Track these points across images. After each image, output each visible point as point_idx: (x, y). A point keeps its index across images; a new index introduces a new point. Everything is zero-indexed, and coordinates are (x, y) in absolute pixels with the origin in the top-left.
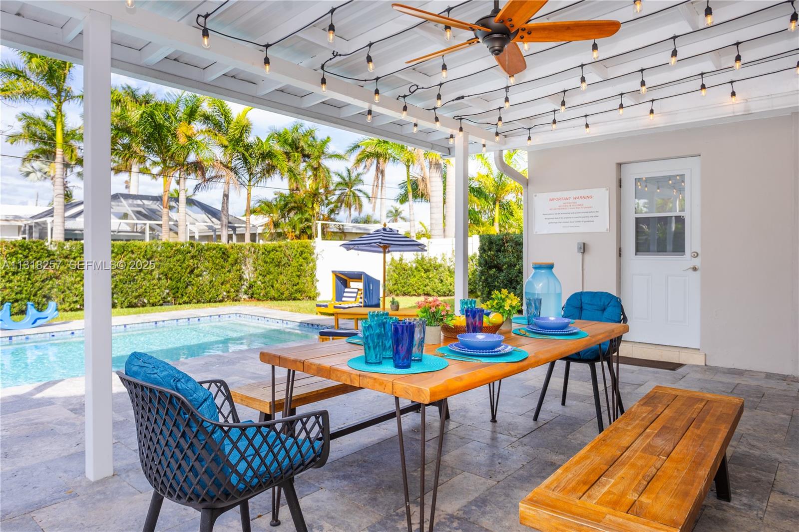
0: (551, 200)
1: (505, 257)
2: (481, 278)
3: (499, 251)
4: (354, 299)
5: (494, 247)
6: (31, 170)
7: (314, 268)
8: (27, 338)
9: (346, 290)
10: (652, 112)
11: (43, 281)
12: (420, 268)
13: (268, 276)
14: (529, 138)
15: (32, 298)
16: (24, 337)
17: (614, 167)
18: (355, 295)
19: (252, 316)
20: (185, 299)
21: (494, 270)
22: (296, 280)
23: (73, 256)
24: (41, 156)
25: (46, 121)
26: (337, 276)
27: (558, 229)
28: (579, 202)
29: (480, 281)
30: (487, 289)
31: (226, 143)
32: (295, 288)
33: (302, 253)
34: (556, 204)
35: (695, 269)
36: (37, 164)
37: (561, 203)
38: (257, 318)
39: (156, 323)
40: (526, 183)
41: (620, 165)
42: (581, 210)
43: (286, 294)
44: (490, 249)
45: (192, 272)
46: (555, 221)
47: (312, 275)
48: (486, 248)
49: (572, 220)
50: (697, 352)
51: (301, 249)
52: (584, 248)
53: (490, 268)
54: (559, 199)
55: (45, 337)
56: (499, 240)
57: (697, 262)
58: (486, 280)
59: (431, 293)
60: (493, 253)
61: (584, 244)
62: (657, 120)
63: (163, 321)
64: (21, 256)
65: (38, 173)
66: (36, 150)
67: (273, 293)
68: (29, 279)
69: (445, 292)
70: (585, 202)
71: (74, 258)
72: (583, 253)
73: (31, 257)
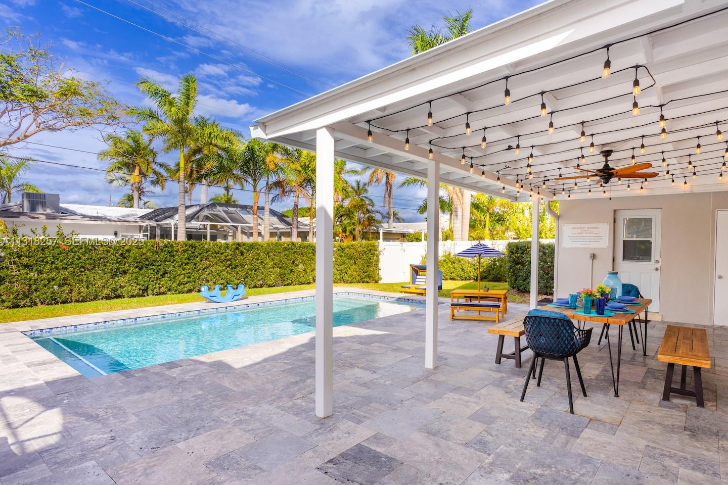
0: (573, 228)
1: (527, 258)
2: (510, 270)
3: (523, 253)
4: (424, 283)
5: (520, 251)
6: (114, 178)
7: (378, 261)
8: (235, 308)
9: (418, 277)
10: (642, 188)
11: (204, 269)
12: (448, 261)
13: (343, 266)
14: (569, 196)
15: (197, 281)
16: (233, 307)
17: (613, 212)
18: (424, 280)
19: (359, 294)
20: (289, 281)
21: (519, 265)
22: (366, 269)
23: (221, 252)
24: (122, 167)
25: (128, 140)
26: (413, 268)
27: (578, 245)
28: (590, 230)
29: (509, 272)
30: (514, 278)
31: (300, 169)
32: (365, 274)
33: (370, 250)
34: (576, 231)
35: (657, 269)
36: (119, 174)
37: (579, 230)
38: (363, 295)
39: (302, 298)
40: (558, 218)
41: (615, 211)
42: (592, 235)
43: (358, 278)
44: (517, 253)
45: (293, 263)
46: (575, 240)
47: (376, 265)
48: (514, 251)
49: (586, 240)
50: (657, 314)
51: (370, 248)
52: (594, 257)
53: (517, 264)
54: (579, 228)
55: (244, 308)
56: (523, 247)
57: (658, 266)
58: (514, 271)
59: (456, 278)
60: (519, 255)
61: (594, 254)
62: (644, 192)
63: (306, 297)
64: (190, 252)
65: (120, 181)
66: (120, 163)
67: (346, 278)
68: (195, 268)
69: (466, 278)
70: (595, 231)
71: (222, 254)
72: (593, 260)
73: (196, 253)
